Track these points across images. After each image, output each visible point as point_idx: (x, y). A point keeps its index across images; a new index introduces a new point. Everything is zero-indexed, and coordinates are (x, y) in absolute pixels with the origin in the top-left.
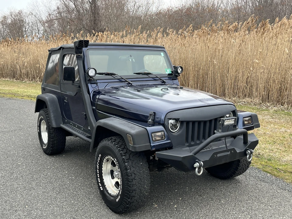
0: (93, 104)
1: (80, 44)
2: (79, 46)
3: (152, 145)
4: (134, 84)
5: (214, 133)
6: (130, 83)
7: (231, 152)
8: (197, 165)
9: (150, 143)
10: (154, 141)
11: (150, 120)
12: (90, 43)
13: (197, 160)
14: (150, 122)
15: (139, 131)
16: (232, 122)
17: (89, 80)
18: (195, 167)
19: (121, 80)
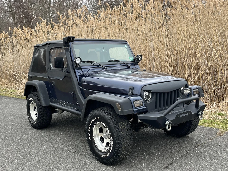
1: (68, 40)
2: (67, 41)
3: (135, 110)
4: (108, 69)
5: (177, 100)
6: (105, 68)
7: (188, 114)
8: (167, 123)
9: (133, 109)
10: (135, 107)
11: (130, 93)
12: (75, 38)
13: (167, 120)
14: (130, 94)
15: (124, 100)
16: (189, 91)
17: (76, 67)
18: (166, 124)
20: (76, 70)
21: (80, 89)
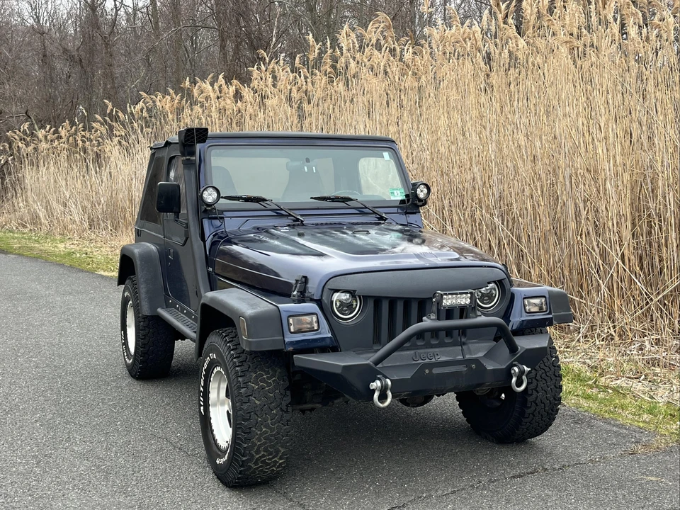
0: (209, 261)
1: (188, 136)
2: (185, 141)
3: (287, 340)
4: (307, 221)
5: (421, 321)
6: (298, 220)
7: (469, 367)
8: (376, 384)
9: (283, 336)
10: (292, 333)
11: (295, 293)
12: (210, 133)
13: (379, 376)
14: (294, 296)
15: (262, 312)
16: (464, 300)
17: (206, 211)
18: (371, 388)
19: (279, 213)
20: (206, 222)
21: (209, 273)
